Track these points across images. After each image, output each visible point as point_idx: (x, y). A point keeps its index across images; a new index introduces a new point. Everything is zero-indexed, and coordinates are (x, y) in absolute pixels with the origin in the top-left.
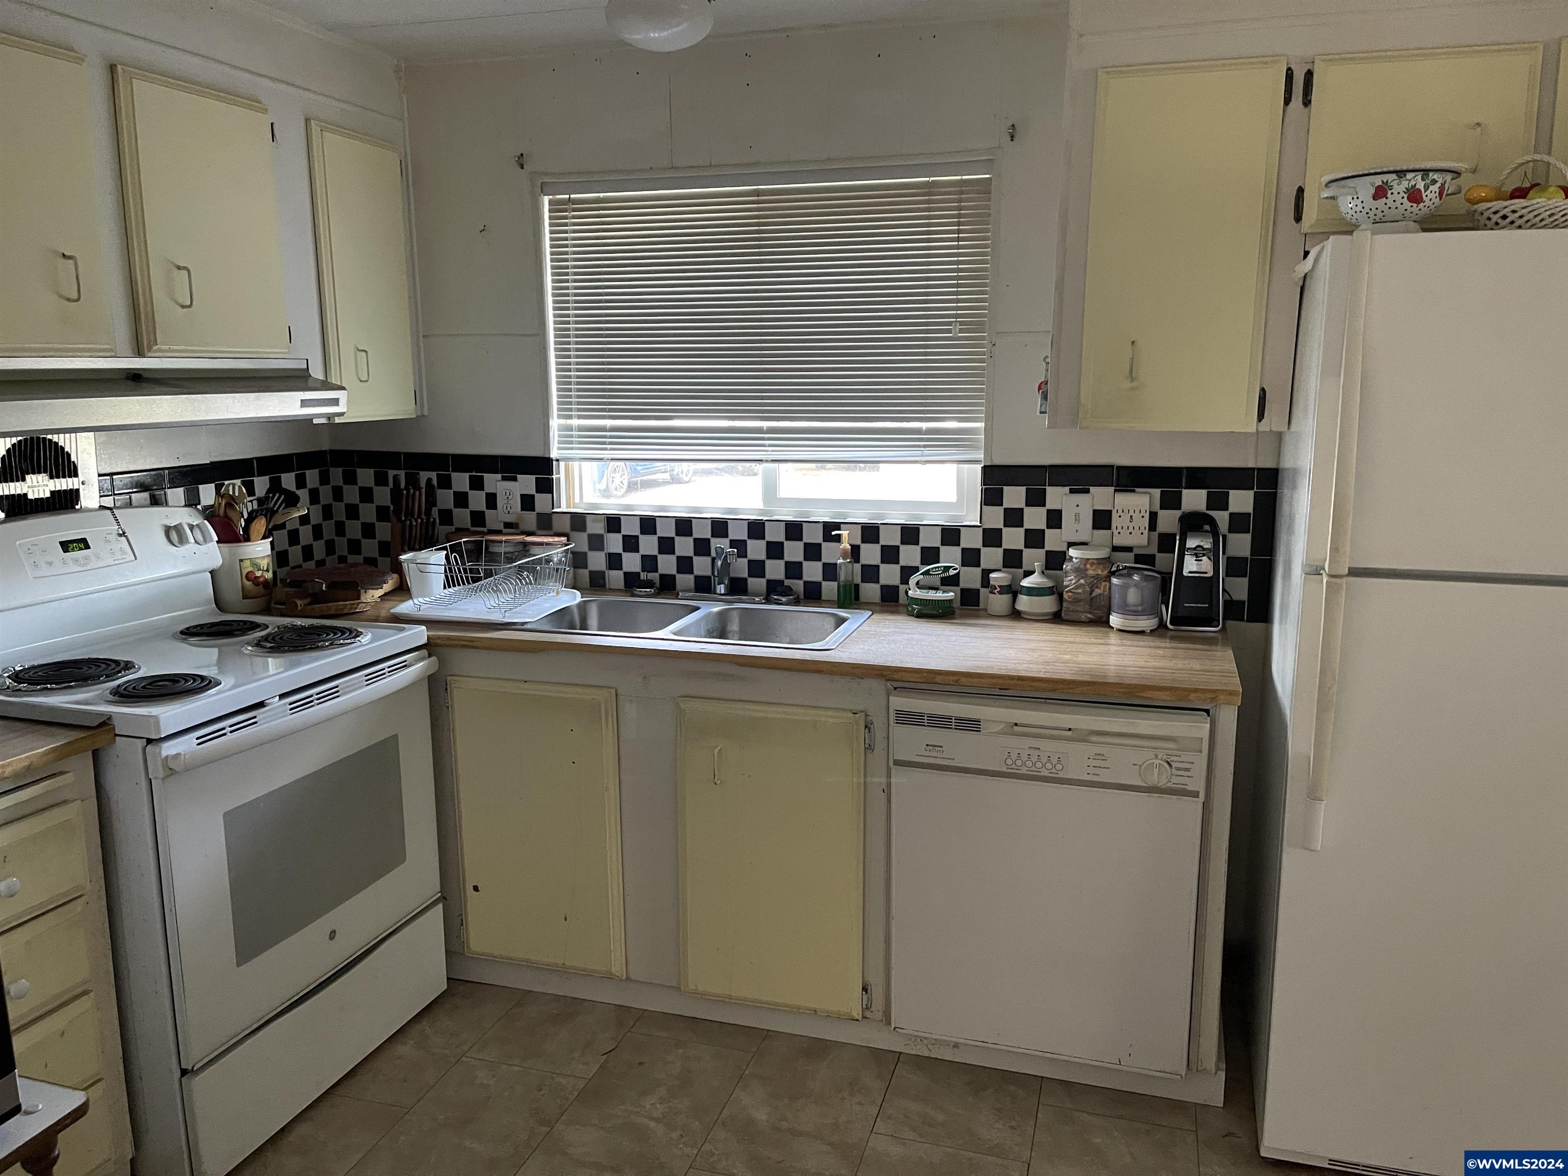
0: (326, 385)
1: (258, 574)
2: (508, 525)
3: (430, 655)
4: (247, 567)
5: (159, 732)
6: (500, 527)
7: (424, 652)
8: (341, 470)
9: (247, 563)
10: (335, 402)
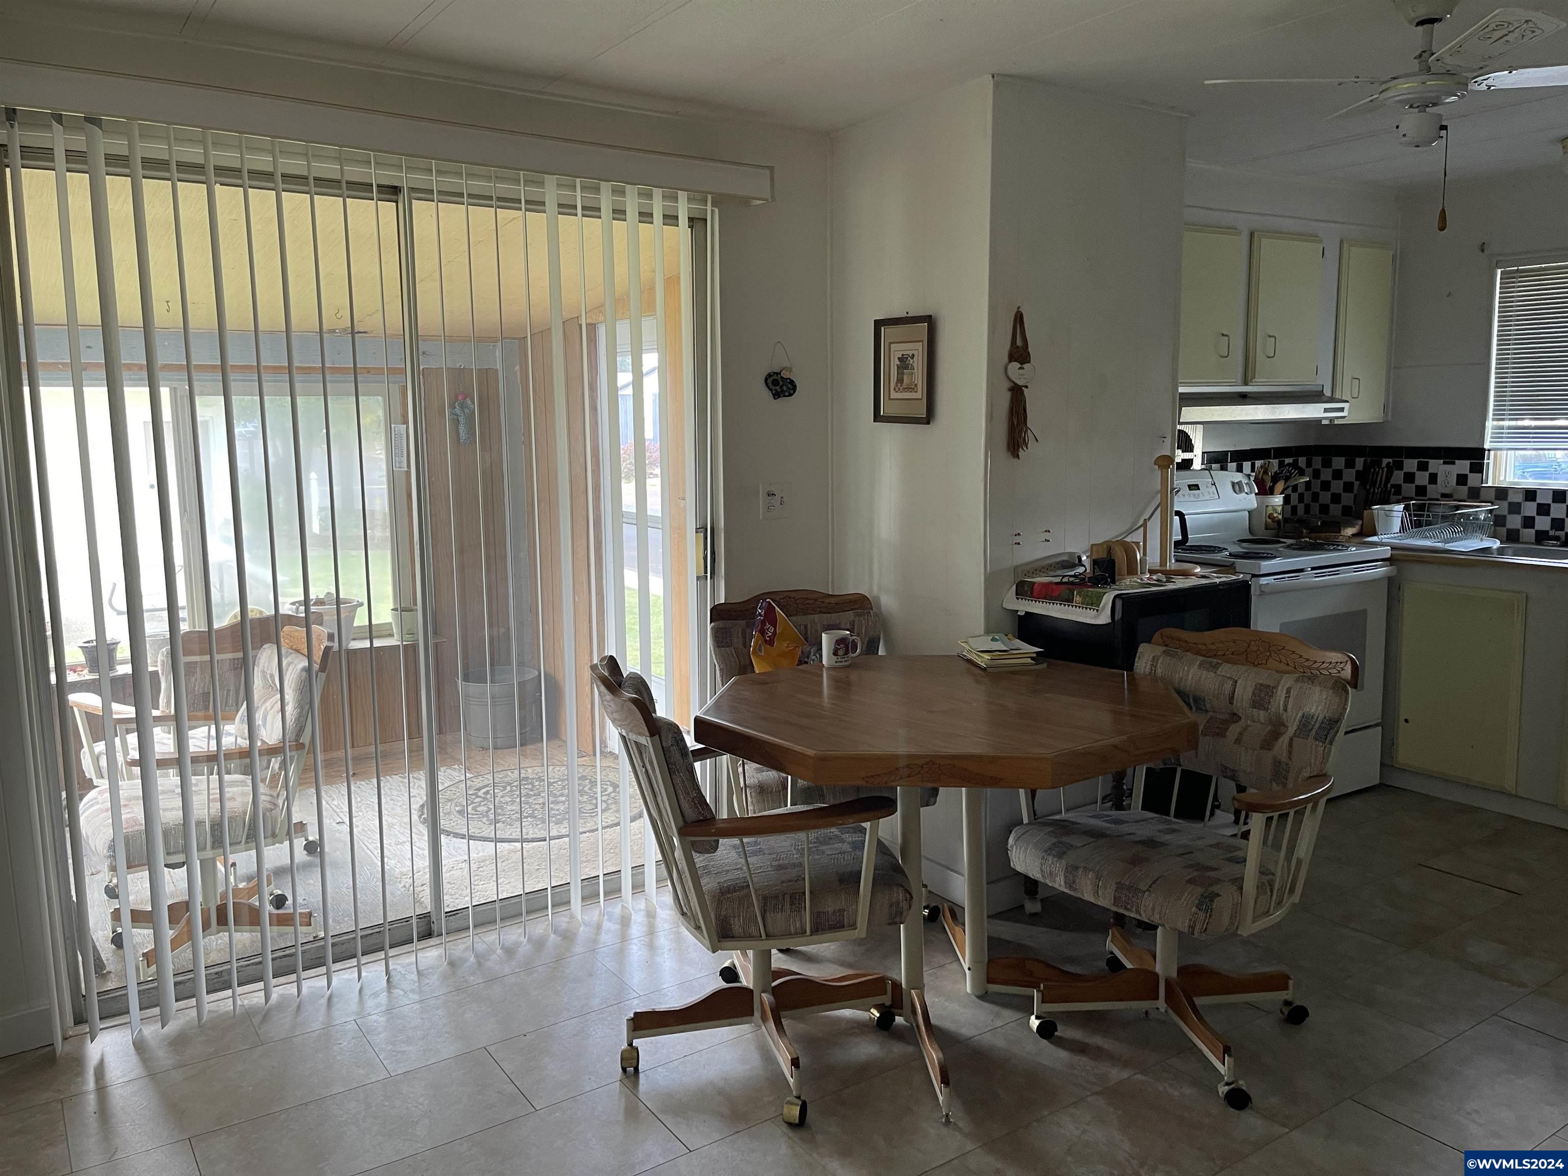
0: (1332, 400)
1: (1275, 515)
2: (1444, 496)
3: (1391, 565)
4: (1270, 511)
5: (1260, 571)
6: (1439, 497)
7: (1388, 563)
8: (1320, 458)
9: (1270, 508)
10: (1342, 410)
